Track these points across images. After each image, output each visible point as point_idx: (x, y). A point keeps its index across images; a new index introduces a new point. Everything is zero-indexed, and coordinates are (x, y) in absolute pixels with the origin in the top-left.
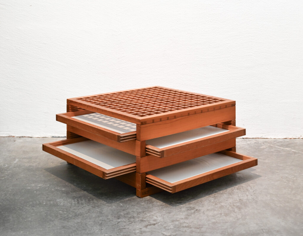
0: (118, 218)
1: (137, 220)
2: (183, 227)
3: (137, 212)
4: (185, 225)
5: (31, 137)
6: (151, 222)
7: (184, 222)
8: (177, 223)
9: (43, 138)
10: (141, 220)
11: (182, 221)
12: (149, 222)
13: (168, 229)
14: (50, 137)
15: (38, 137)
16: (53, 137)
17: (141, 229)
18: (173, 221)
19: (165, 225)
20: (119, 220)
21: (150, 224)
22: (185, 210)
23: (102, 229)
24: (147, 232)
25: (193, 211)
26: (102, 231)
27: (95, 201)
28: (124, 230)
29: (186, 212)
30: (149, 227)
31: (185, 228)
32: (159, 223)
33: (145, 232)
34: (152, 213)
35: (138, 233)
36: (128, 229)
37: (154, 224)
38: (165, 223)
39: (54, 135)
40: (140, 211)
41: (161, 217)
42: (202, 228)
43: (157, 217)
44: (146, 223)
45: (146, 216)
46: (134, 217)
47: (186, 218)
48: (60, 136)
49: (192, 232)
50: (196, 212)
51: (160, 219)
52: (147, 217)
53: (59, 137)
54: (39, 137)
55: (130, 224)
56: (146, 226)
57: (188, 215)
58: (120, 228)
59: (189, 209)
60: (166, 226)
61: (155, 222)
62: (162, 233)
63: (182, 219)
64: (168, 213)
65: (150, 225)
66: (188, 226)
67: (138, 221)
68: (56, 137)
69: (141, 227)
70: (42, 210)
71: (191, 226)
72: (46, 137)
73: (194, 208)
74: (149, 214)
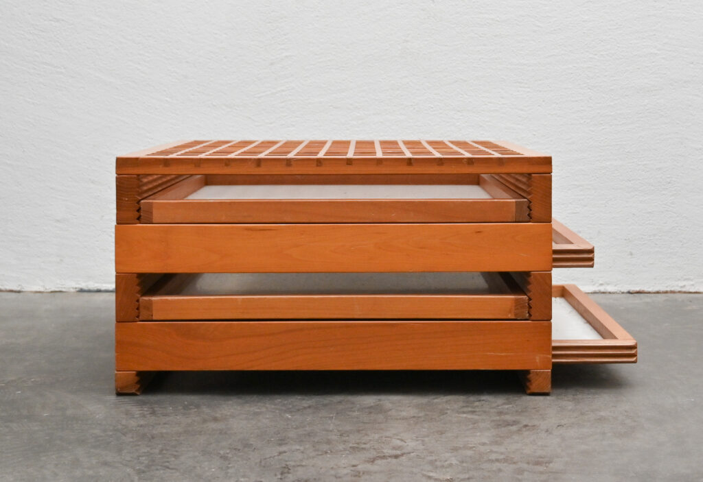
0: (280, 445)
1: (341, 447)
2: (492, 461)
3: (339, 431)
4: (493, 457)
5: (19, 292)
6: (385, 451)
7: (491, 451)
8: (469, 453)
9: (52, 294)
10: (353, 448)
11: (482, 449)
12: (378, 453)
13: (443, 467)
14: (72, 290)
15: (38, 290)
16: (82, 291)
17: (354, 466)
18: (455, 449)
19: (430, 458)
20: (284, 448)
21: (382, 455)
22: (488, 426)
23: (228, 468)
24: (376, 473)
25: (514, 428)
26: (229, 471)
27: (204, 409)
28: (299, 468)
29: (492, 430)
30: (379, 462)
31: (498, 464)
32: (409, 453)
33: (368, 473)
34: (388, 434)
35: (347, 474)
36: (313, 466)
37: (396, 457)
38: (431, 452)
39: (83, 285)
40: (348, 428)
41: (417, 440)
42: (550, 462)
43: (402, 440)
44: (373, 454)
45: (366, 438)
46: (329, 442)
47: (496, 443)
48: (103, 289)
49: (521, 471)
50: (524, 429)
51: (411, 444)
52: (370, 440)
53: (99, 291)
54: (42, 289)
55: (318, 455)
56: (372, 461)
57: (500, 437)
58: (287, 465)
59: (500, 425)
60: (436, 460)
61: (398, 452)
62: (424, 475)
63: (484, 444)
64: (437, 432)
65: (384, 457)
66: (504, 459)
67: (345, 450)
68: (89, 291)
69: (354, 463)
70: (36, 428)
71: (513, 458)
72: (60, 292)
73: (515, 423)
74: (377, 436)
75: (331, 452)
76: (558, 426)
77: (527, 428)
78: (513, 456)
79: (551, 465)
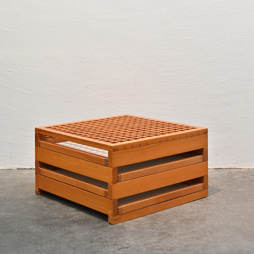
0: (91, 243)
1: (110, 244)
2: (156, 249)
3: (110, 237)
4: (157, 248)
6: (124, 245)
7: (157, 246)
8: (150, 246)
9: (8, 170)
10: (114, 244)
11: (154, 244)
12: (122, 246)
13: (141, 252)
14: (15, 169)
15: (3, 169)
16: (18, 169)
18: (145, 245)
19: (137, 248)
20: (93, 244)
21: (122, 247)
23: (76, 253)
25: (165, 236)
27: (67, 228)
29: (158, 236)
30: (122, 250)
31: (158, 251)
32: (131, 246)
34: (125, 238)
36: (101, 252)
37: (127, 248)
38: (138, 246)
39: (19, 167)
40: (113, 236)
41: (134, 241)
43: (129, 241)
44: (120, 247)
46: (107, 242)
47: (159, 242)
50: (168, 236)
51: (132, 243)
52: (119, 241)
53: (25, 169)
55: (103, 247)
56: (119, 249)
57: (160, 240)
58: (93, 251)
59: (161, 234)
60: (139, 249)
61: (128, 246)
63: (155, 242)
65: (124, 248)
66: (160, 249)
68: (21, 169)
69: (114, 250)
70: (14, 236)
72: (11, 169)
74: (121, 239)
75: (107, 246)
76: (179, 235)
77: (169, 235)
78: (163, 247)
79: (174, 251)
